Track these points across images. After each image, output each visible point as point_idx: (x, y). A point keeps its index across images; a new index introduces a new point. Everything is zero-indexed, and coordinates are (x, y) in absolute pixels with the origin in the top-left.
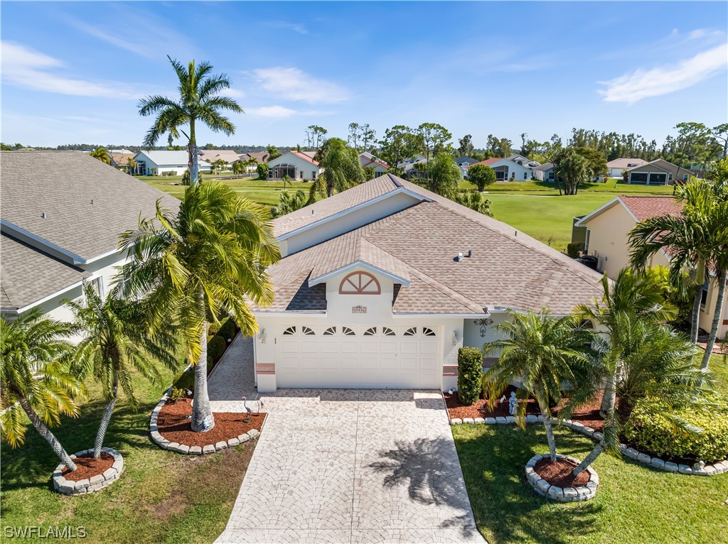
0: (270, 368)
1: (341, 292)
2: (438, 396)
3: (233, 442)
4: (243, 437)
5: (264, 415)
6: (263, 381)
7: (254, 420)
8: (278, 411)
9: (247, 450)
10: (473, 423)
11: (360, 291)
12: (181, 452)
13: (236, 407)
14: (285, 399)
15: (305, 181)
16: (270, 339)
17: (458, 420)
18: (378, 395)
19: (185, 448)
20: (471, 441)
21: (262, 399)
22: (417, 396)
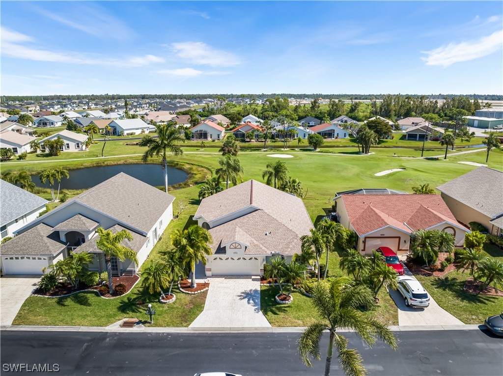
0: (210, 270)
1: (230, 248)
2: (259, 277)
3: (202, 291)
4: (205, 290)
5: (209, 283)
6: (208, 273)
7: (206, 285)
8: (213, 281)
9: (206, 293)
10: (266, 286)
11: (235, 248)
12: (189, 294)
13: (202, 281)
14: (214, 278)
15: (213, 141)
16: (210, 261)
17: (263, 284)
18: (241, 277)
19: (190, 292)
20: (265, 290)
21: (208, 278)
22: (253, 277)
